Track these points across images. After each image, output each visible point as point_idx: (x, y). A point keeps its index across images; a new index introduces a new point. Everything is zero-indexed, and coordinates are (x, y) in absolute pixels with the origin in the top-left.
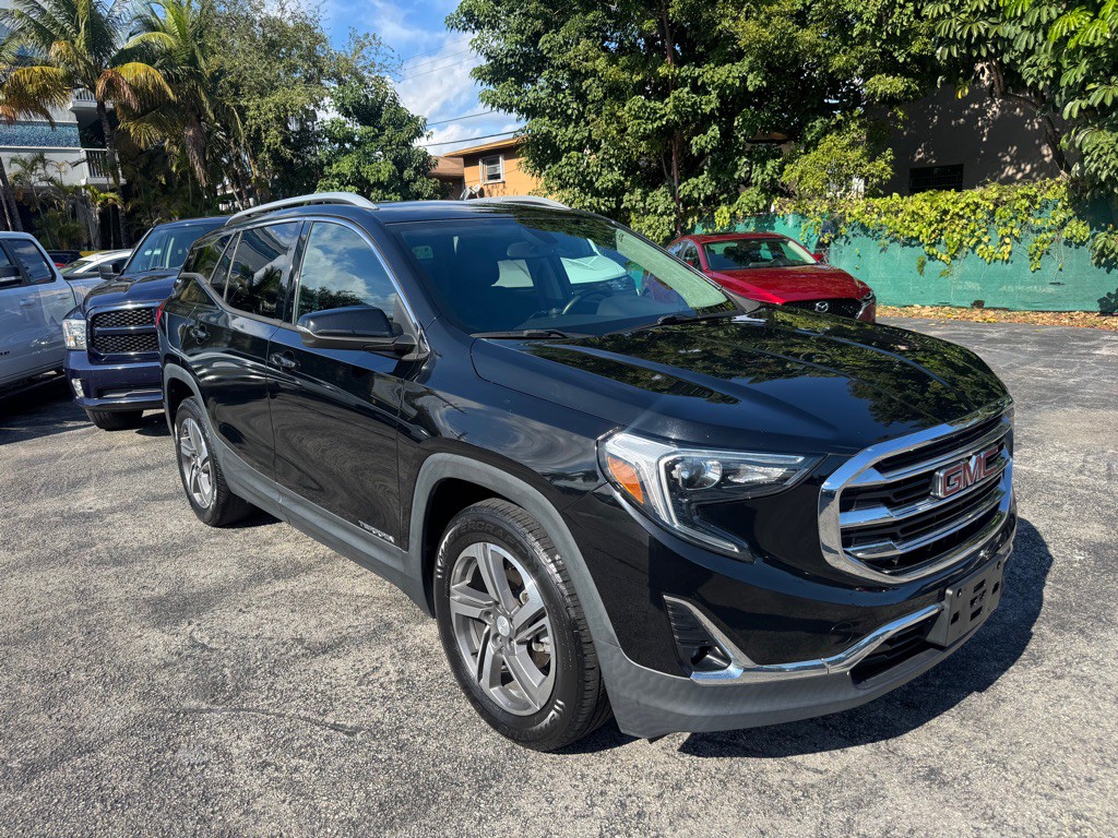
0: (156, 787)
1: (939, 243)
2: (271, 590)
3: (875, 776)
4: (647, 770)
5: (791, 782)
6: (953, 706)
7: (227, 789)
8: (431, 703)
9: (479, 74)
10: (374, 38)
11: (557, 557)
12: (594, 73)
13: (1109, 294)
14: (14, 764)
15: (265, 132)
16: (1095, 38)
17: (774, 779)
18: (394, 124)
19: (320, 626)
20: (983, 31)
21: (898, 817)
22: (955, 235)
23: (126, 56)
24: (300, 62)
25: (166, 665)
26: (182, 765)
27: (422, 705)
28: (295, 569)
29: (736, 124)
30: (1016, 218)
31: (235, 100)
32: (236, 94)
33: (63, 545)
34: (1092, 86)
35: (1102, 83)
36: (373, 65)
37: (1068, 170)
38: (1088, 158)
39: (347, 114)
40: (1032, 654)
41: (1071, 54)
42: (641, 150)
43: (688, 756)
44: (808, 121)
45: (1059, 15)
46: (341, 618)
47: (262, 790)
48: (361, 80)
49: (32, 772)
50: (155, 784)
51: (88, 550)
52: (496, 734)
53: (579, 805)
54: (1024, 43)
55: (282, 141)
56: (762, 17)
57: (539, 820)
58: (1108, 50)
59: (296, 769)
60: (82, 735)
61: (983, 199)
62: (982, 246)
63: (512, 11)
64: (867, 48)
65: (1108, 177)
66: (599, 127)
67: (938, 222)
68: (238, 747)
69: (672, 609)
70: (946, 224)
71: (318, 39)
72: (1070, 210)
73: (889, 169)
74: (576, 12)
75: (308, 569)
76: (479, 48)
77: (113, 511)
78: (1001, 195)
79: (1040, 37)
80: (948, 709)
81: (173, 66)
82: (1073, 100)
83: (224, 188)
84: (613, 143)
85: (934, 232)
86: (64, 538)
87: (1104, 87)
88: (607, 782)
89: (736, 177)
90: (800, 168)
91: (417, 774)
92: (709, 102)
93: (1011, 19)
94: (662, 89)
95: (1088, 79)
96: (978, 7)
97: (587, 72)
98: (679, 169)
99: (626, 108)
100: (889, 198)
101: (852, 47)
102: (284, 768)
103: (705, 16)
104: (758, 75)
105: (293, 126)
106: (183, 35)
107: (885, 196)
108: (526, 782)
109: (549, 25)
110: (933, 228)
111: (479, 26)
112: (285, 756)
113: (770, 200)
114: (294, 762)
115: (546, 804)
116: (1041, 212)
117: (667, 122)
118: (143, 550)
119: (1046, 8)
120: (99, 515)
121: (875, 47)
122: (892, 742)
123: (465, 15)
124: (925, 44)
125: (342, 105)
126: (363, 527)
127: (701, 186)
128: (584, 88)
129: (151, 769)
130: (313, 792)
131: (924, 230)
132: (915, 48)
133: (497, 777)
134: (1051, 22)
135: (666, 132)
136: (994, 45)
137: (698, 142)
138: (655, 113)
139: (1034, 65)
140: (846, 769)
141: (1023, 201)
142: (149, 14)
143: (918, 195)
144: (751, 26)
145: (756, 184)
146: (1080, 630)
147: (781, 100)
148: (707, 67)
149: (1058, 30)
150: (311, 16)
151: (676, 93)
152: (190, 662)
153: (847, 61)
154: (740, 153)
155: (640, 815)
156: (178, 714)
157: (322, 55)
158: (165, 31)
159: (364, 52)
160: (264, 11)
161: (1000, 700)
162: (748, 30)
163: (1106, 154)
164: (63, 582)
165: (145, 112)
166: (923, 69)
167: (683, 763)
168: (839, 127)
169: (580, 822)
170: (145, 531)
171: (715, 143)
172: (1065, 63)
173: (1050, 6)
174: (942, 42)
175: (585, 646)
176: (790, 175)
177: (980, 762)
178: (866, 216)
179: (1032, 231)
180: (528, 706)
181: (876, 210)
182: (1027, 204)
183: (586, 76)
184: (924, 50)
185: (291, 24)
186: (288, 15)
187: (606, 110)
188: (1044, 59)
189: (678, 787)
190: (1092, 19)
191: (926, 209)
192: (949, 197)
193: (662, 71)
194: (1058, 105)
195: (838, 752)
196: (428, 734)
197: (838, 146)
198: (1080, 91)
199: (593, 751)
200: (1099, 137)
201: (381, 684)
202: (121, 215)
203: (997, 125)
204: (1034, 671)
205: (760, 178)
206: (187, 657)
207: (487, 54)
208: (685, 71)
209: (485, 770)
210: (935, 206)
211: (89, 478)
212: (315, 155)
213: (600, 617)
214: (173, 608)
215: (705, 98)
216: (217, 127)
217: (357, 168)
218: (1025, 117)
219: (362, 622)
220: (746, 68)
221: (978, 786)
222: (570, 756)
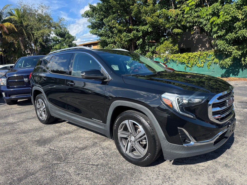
0: (54, 181)
1: (189, 64)
2: (65, 137)
3: (215, 166)
4: (167, 169)
5: (198, 169)
6: (224, 152)
7: (71, 180)
8: (113, 158)
9: (89, 27)
10: (63, 19)
11: (148, 121)
12: (115, 27)
13: (223, 74)
14: (15, 179)
15: (38, 39)
16: (219, 22)
17: (195, 168)
18: (68, 38)
19: (80, 144)
20: (196, 20)
21: (223, 174)
22: (192, 62)
23: (5, 21)
24: (46, 24)
25: (46, 154)
26: (58, 176)
27: (111, 159)
28: (69, 132)
29: (146, 39)
30: (204, 58)
31: (31, 32)
32: (31, 30)
33: (8, 130)
34: (218, 32)
35: (220, 31)
36: (63, 25)
37: (214, 49)
38: (218, 46)
39: (57, 35)
40: (236, 141)
41: (214, 25)
42: (126, 44)
43: (174, 165)
44: (161, 38)
45: (211, 18)
46: (84, 142)
47: (80, 180)
48: (61, 28)
49: (20, 180)
50: (53, 180)
51: (15, 131)
52: (131, 164)
53: (155, 177)
54: (205, 23)
55: (42, 41)
56: (151, 16)
57: (148, 181)
58: (221, 24)
59: (87, 174)
60: (30, 171)
61: (197, 54)
62: (197, 64)
63: (96, 14)
64: (173, 23)
65: (223, 50)
66: (117, 39)
67: (188, 59)
68: (70, 171)
69: (179, 130)
70: (190, 59)
71: (51, 19)
72: (214, 56)
73: (178, 48)
74: (111, 14)
75: (72, 132)
76: (89, 21)
77: (18, 122)
78: (201, 53)
79: (208, 22)
80: (224, 153)
81: (16, 23)
82: (215, 34)
83: (27, 52)
84: (120, 42)
85: (187, 61)
86: (8, 128)
87: (221, 32)
88: (159, 172)
89: (146, 50)
90: (159, 48)
91: (116, 173)
92: (140, 34)
93: (202, 18)
94: (130, 31)
95: (217, 30)
96: (195, 15)
97: (113, 27)
98: (133, 48)
99: (122, 35)
100: (178, 54)
101: (170, 23)
102: (84, 174)
103: (139, 16)
104: (151, 28)
105: (44, 38)
106: (19, 17)
107: (177, 54)
108: (141, 173)
109: (105, 17)
110: (187, 60)
111: (89, 17)
112: (83, 172)
113: (153, 54)
114: (86, 173)
115: (148, 177)
116: (209, 57)
117: (131, 38)
118: (30, 130)
119: (209, 16)
120: (15, 123)
121: (175, 23)
122: (215, 159)
123: (86, 14)
124: (185, 23)
125: (56, 33)
126: (93, 120)
127: (138, 52)
128: (113, 30)
129: (51, 177)
130: (93, 179)
131: (186, 61)
132: (183, 23)
133: (135, 172)
134: (210, 19)
135: (131, 40)
136: (199, 23)
137: (138, 42)
138: (129, 36)
139: (207, 27)
140: (209, 165)
141: (205, 55)
142: (10, 12)
143: (184, 53)
144: (149, 18)
145: (150, 51)
146: (243, 136)
147: (155, 34)
148: (140, 26)
149: (211, 20)
150: (49, 14)
151: (133, 32)
152: (51, 153)
153: (169, 26)
154: (146, 45)
155: (169, 178)
156: (53, 165)
157: (51, 22)
158: (14, 16)
159: (61, 22)
160: (38, 12)
161: (233, 150)
162: (149, 19)
163: (222, 45)
164: (12, 138)
165: (9, 34)
166: (184, 28)
167: (174, 167)
168: (167, 39)
169: (157, 180)
170: (28, 126)
171: (141, 43)
172: (213, 27)
173: (209, 15)
174: (188, 22)
175: (156, 141)
176: (157, 49)
177: (234, 162)
178: (173, 58)
179: (207, 61)
180: (140, 156)
181: (175, 57)
182: (206, 55)
183: (114, 28)
184: (184, 24)
185: (44, 15)
186: (44, 13)
187: (118, 35)
188: (209, 26)
189: (175, 172)
190: (218, 18)
191: (186, 56)
192: (190, 54)
193: (130, 27)
194: (212, 35)
195: (205, 162)
196: (115, 165)
197: (168, 43)
198: (216, 32)
199: (154, 166)
200: (220, 42)
201: (100, 155)
202: (3, 57)
203: (197, 40)
204: (238, 144)
205: (151, 50)
206: (50, 152)
207: (91, 23)
208: (135, 27)
209: (131, 171)
210: (188, 56)
211: (9, 115)
212: (50, 44)
213: (161, 134)
214: (42, 142)
215: (139, 33)
216: (26, 38)
217: (60, 47)
218: (203, 38)
219: (90, 142)
220: (148, 27)
221: (236, 167)
222: (149, 167)
